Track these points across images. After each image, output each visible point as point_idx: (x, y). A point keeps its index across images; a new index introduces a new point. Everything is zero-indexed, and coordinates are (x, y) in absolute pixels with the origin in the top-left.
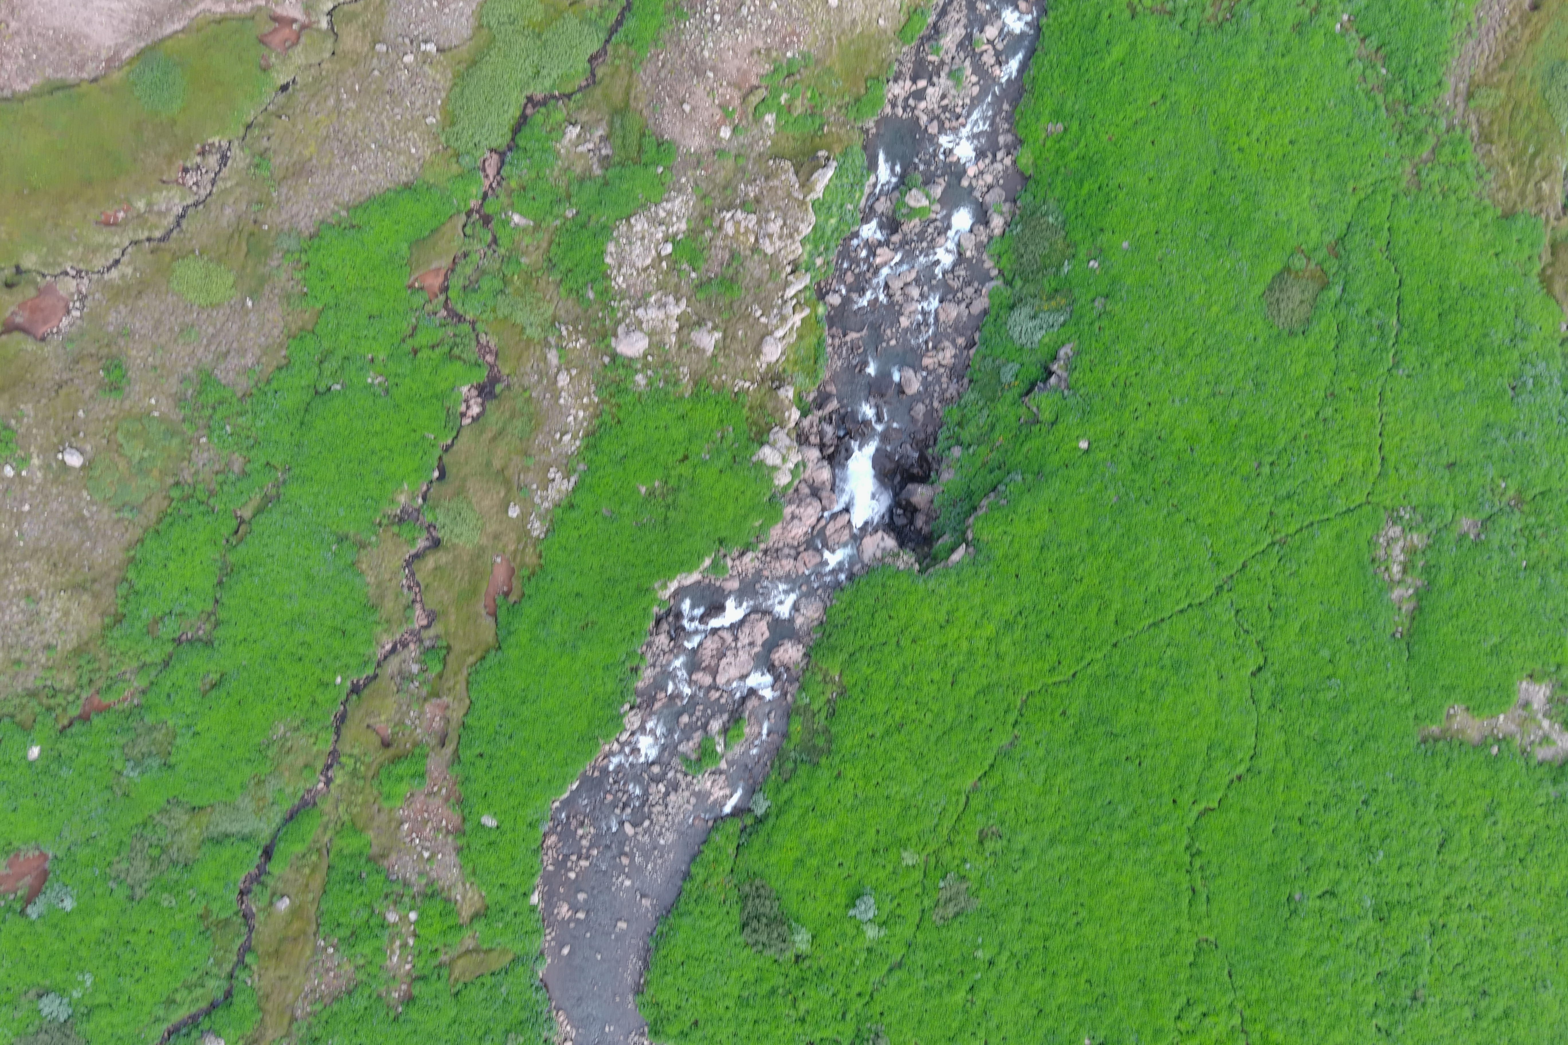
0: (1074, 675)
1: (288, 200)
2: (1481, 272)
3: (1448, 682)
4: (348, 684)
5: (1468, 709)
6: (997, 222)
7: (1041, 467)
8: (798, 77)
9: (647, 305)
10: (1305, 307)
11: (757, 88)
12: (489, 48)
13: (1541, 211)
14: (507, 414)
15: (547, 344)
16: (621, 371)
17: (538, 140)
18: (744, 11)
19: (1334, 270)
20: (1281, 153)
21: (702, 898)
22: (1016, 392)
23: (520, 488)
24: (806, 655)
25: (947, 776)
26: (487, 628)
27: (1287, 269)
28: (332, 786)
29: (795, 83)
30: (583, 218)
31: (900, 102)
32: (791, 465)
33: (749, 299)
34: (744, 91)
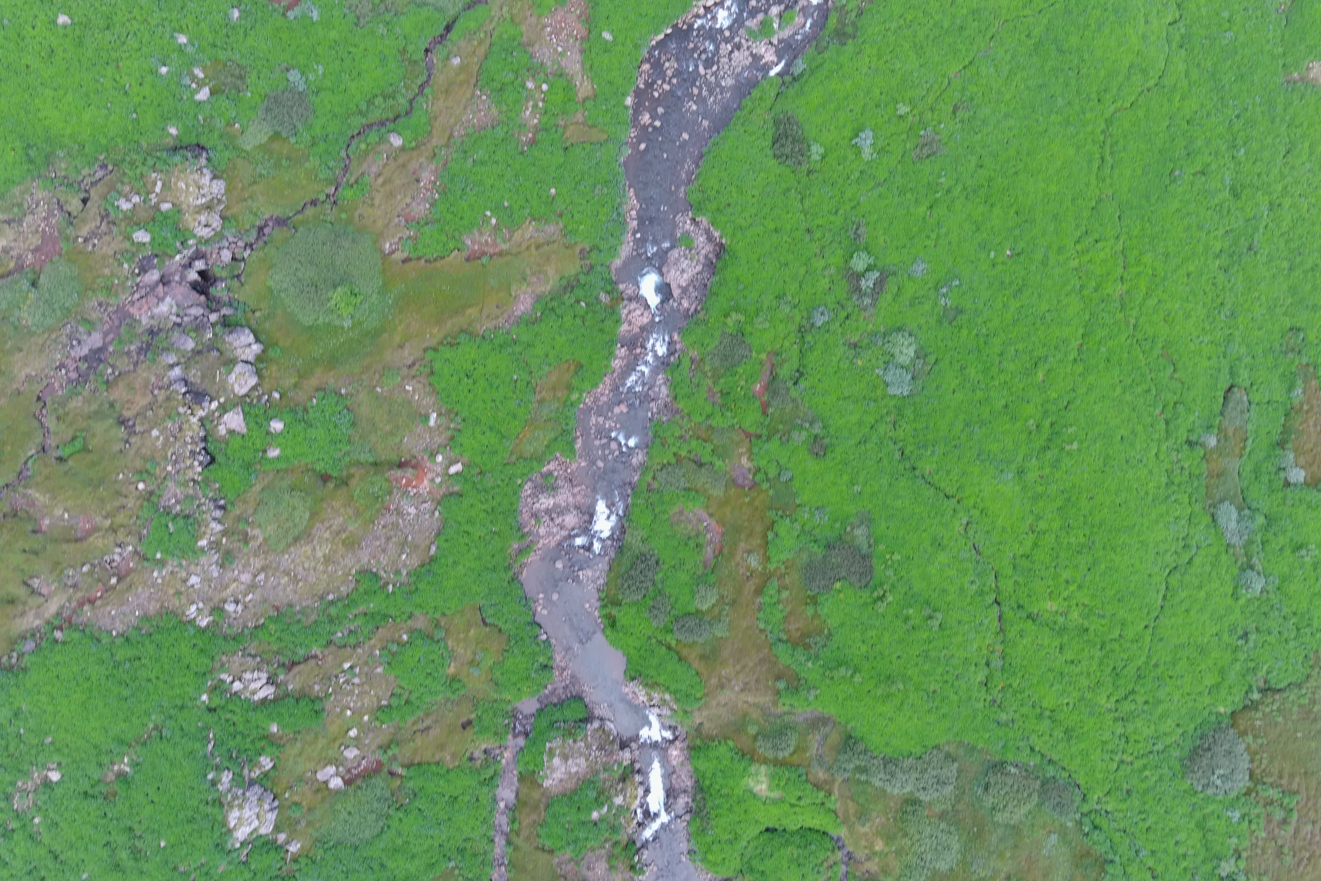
21: (747, 122)
25: (938, 64)
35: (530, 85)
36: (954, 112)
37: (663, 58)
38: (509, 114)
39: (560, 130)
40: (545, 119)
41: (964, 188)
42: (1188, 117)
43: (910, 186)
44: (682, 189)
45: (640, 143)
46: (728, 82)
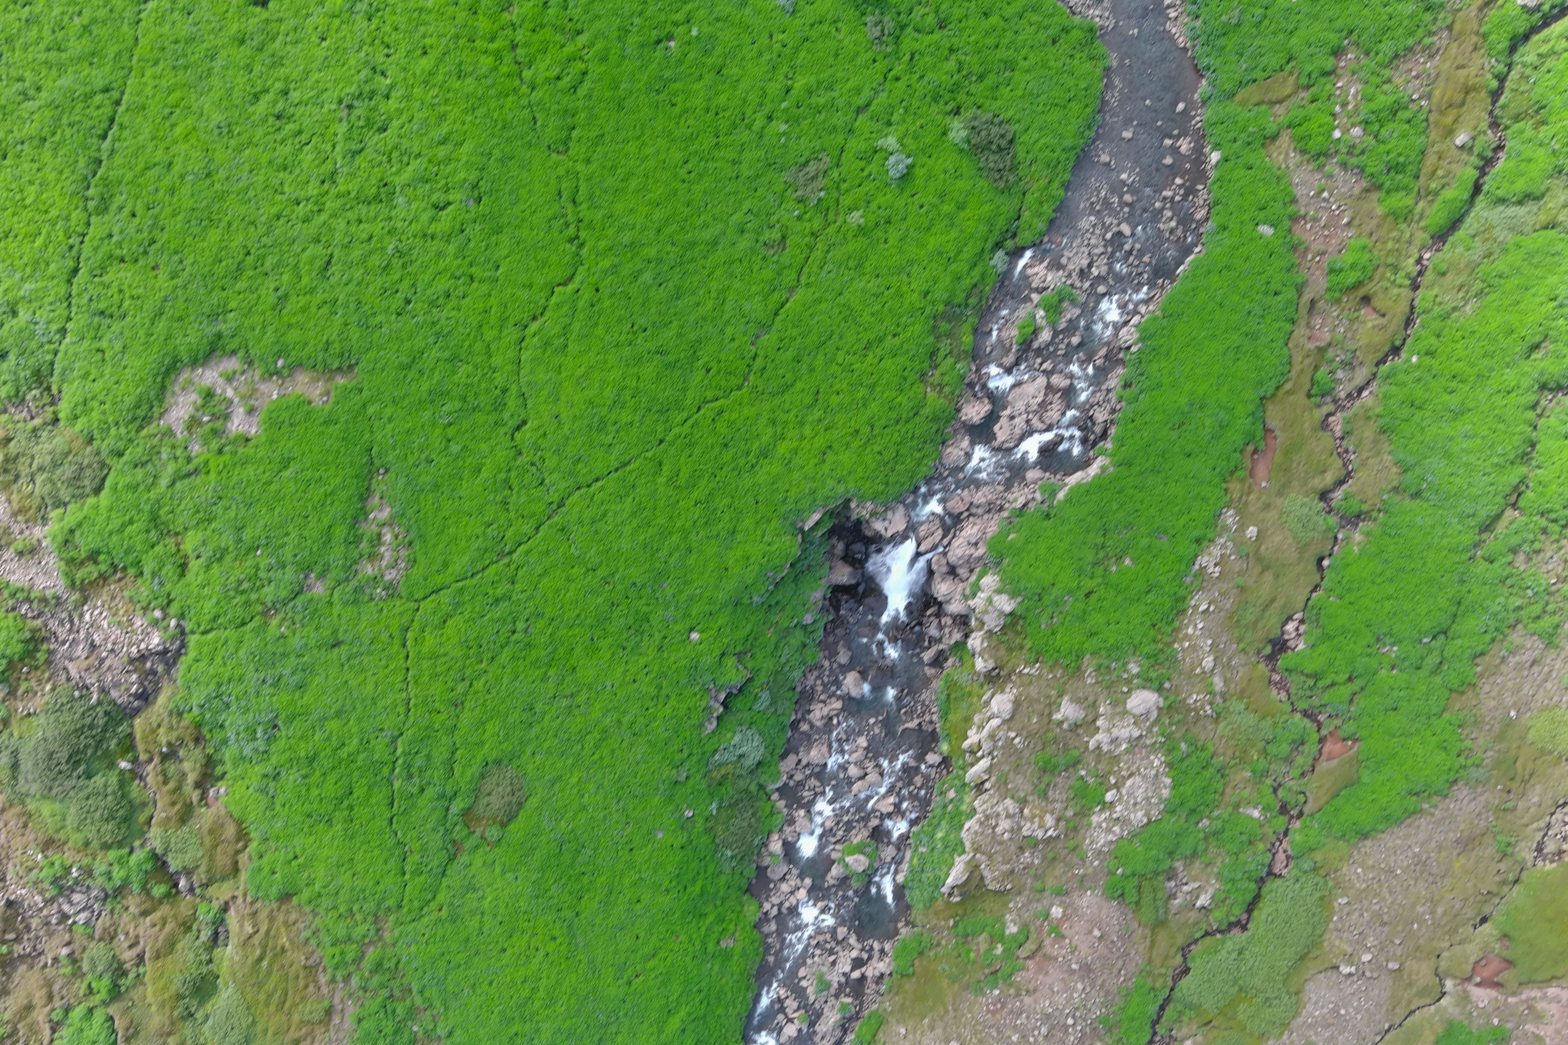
0: (699, 409)
1: (1479, 814)
2: (312, 839)
3: (331, 428)
4: (1404, 355)
5: (310, 403)
6: (776, 846)
7: (735, 612)
8: (987, 971)
9: (1130, 740)
10: (487, 788)
11: (1028, 958)
12: (1288, 973)
13: (252, 903)
14: (1260, 625)
15: (1224, 696)
16: (1153, 675)
17: (1238, 890)
18: (1044, 1030)
19: (458, 828)
20: (514, 939)
21: (1053, 166)
22: (757, 683)
23: (1247, 555)
24: (958, 410)
25: (819, 301)
26: (1274, 416)
27: (503, 825)
28: (1417, 256)
29: (990, 965)
30: (1193, 819)
31: (876, 954)
32: (981, 595)
33: (1026, 753)
34: (1040, 953)
35: (1357, 131)
36: (784, 238)
37: (1179, 232)
38: (1378, 80)
39: (1304, 81)
40: (1329, 87)
41: (749, 127)
42: (475, 285)
43: (823, 114)
44: (1115, 64)
45: (1184, 111)
46: (1086, 222)
